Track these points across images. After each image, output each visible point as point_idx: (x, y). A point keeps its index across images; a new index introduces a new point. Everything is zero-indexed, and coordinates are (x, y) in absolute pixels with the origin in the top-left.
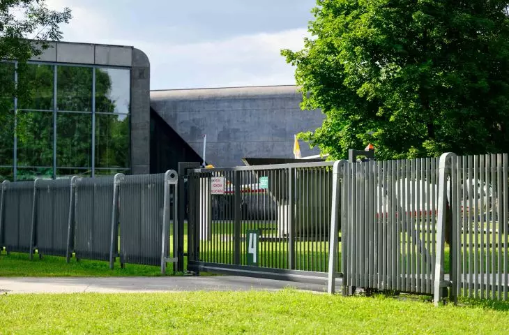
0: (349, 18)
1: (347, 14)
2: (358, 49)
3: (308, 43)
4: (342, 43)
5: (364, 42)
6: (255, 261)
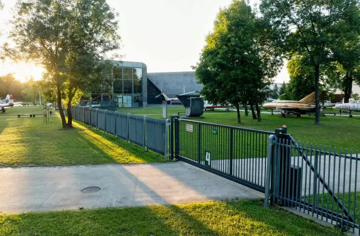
6: (209, 164)
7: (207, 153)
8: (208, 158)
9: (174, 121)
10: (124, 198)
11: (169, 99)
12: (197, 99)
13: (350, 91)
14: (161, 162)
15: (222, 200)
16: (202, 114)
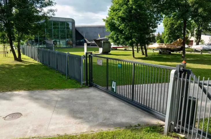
0: (117, 12)
1: (116, 11)
2: (119, 19)
3: (107, 17)
4: (115, 18)
5: (120, 17)
6: (115, 91)
7: (113, 82)
8: (114, 86)
9: (88, 56)
10: (39, 126)
11: (89, 42)
12: (106, 42)
13: (200, 38)
14: (78, 88)
15: (126, 127)
16: (109, 52)
